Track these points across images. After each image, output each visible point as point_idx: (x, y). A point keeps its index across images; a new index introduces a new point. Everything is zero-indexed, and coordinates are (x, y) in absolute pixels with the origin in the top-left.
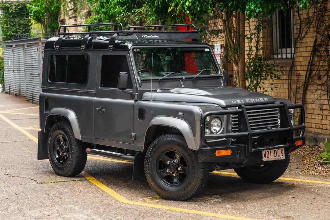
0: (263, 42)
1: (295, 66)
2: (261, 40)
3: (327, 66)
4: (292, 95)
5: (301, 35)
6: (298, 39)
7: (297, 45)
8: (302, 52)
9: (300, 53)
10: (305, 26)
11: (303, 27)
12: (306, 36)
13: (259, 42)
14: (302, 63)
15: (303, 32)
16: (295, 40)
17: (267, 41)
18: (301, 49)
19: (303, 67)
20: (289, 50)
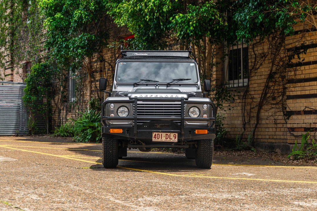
0: (216, 75)
1: (250, 91)
2: (215, 73)
3: (282, 89)
4: (246, 114)
5: (256, 67)
6: (253, 70)
7: (251, 74)
8: (256, 80)
9: (254, 81)
10: (260, 59)
11: (258, 60)
12: (261, 67)
13: (212, 75)
14: (256, 89)
15: (258, 64)
16: (249, 71)
17: (219, 75)
18: (256, 78)
19: (257, 91)
20: (241, 81)
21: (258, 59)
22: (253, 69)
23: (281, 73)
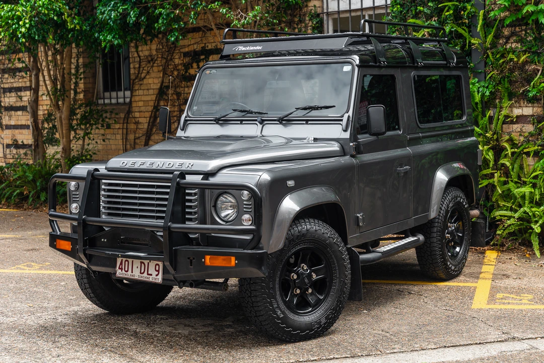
0: (84, 83)
1: (133, 112)
2: (82, 81)
3: (177, 111)
4: (128, 146)
5: (141, 76)
6: (137, 81)
7: (135, 87)
8: (141, 95)
9: (139, 97)
10: (146, 65)
11: (143, 66)
12: (148, 77)
13: (78, 83)
14: (143, 109)
15: (144, 71)
16: (132, 81)
17: (89, 83)
18: (141, 92)
19: (143, 113)
20: (121, 94)
21: (143, 64)
22: (136, 78)
23: (176, 87)
